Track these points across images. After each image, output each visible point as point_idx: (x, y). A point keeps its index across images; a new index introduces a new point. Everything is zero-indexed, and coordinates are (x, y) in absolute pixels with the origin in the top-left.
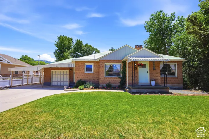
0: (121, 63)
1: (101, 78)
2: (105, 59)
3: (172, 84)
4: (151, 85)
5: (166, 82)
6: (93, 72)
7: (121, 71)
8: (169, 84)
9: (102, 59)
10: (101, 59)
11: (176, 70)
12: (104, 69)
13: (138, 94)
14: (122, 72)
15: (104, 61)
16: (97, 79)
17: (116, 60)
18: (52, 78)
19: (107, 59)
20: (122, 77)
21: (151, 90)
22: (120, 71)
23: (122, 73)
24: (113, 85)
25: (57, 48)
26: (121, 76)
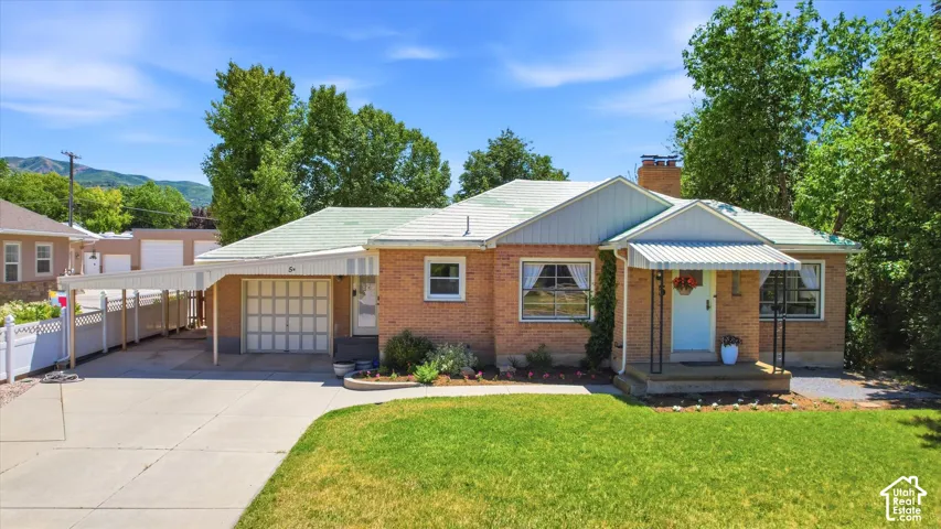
0: (593, 261)
1: (502, 325)
2: (520, 241)
3: (804, 349)
4: (720, 362)
5: (779, 342)
6: (462, 296)
7: (593, 294)
8: (791, 350)
9: (511, 241)
10: (504, 241)
11: (819, 290)
12: (517, 286)
13: (679, 408)
14: (595, 299)
15: (518, 252)
16: (482, 328)
17: (572, 247)
18: (247, 315)
19: (529, 241)
20: (597, 322)
21: (721, 387)
22: (587, 294)
23: (598, 307)
24: (559, 357)
25: (218, 140)
26: (593, 318)
